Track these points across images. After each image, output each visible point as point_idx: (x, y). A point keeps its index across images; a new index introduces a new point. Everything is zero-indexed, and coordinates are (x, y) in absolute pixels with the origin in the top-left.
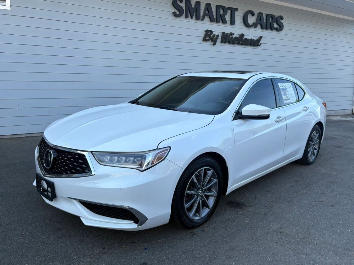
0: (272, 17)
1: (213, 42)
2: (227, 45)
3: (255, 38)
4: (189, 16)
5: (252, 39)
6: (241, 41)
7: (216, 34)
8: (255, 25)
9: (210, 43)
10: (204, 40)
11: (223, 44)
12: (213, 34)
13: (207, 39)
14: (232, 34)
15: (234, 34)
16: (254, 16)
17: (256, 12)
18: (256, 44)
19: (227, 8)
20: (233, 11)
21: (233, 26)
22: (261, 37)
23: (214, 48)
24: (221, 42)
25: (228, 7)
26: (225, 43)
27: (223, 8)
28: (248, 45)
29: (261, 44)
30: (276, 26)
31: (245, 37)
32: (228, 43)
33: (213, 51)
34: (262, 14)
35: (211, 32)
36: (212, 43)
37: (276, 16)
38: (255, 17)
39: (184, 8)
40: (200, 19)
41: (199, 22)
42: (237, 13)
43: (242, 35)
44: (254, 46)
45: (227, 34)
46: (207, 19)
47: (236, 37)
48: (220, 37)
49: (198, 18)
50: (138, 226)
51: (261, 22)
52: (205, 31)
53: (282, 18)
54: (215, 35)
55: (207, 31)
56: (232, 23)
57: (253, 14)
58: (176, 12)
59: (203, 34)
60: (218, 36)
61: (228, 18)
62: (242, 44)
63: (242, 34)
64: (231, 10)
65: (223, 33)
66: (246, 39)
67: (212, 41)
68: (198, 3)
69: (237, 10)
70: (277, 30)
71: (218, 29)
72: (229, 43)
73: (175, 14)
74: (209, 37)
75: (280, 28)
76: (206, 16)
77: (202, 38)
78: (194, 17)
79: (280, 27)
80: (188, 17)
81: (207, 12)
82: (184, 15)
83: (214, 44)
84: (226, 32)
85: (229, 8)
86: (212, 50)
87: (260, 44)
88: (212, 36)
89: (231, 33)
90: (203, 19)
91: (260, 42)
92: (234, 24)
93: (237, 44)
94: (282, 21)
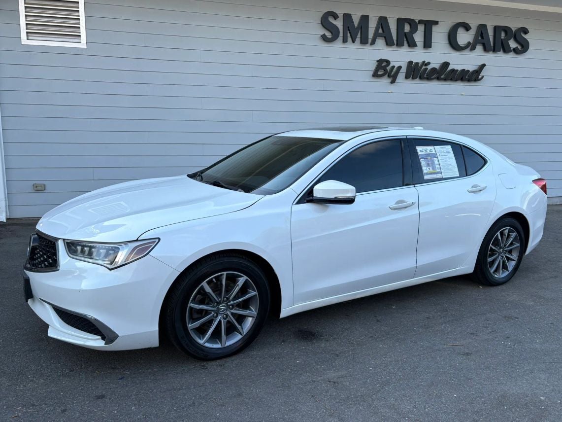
0: (506, 30)
1: (392, 78)
2: (417, 81)
3: (471, 68)
4: (349, 39)
5: (464, 70)
6: (444, 74)
7: (397, 65)
8: (471, 46)
9: (386, 80)
10: (375, 75)
11: (410, 81)
12: (391, 65)
13: (380, 73)
14: (426, 64)
15: (429, 63)
16: (471, 30)
17: (474, 24)
18: (473, 78)
19: (417, 21)
20: (429, 25)
21: (429, 50)
22: (484, 65)
23: (393, 88)
24: (407, 77)
25: (419, 19)
26: (413, 78)
27: (411, 22)
28: (456, 80)
29: (483, 77)
30: (513, 44)
31: (450, 68)
32: (418, 79)
33: (392, 92)
34: (485, 26)
35: (387, 62)
36: (390, 80)
37: (514, 30)
38: (473, 32)
39: (341, 28)
40: (367, 43)
41: (367, 47)
42: (435, 29)
43: (446, 64)
44: (469, 80)
45: (417, 64)
46: (380, 42)
47: (434, 69)
48: (404, 70)
49: (364, 41)
50: (105, 344)
51: (483, 41)
52: (378, 61)
53: (526, 31)
54: (394, 67)
55: (380, 62)
56: (427, 44)
57: (467, 28)
58: (326, 34)
59: (373, 66)
60: (400, 68)
61: (419, 37)
62: (445, 80)
63: (446, 62)
64: (425, 24)
65: (410, 63)
66: (453, 70)
67: (389, 76)
68: (365, 19)
69: (436, 23)
70: (516, 51)
71: (400, 57)
72: (421, 78)
73: (324, 38)
74: (383, 70)
75: (524, 47)
76: (378, 38)
77: (372, 73)
78: (358, 40)
79: (522, 46)
80: (346, 41)
81: (380, 31)
82: (341, 38)
83: (393, 82)
84: (415, 61)
85: (421, 22)
86: (389, 91)
87: (480, 77)
88: (388, 68)
89: (424, 62)
90: (373, 43)
91: (482, 74)
92: (430, 46)
93: (435, 80)
94: (526, 37)
